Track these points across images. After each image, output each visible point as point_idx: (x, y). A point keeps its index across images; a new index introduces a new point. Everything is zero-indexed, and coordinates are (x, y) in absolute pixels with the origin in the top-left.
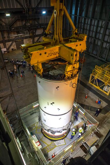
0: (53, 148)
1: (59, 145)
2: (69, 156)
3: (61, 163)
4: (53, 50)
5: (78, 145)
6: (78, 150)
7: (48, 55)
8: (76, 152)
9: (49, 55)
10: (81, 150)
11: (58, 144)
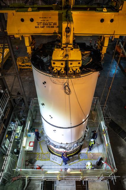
0: (45, 159)
1: (54, 161)
2: (56, 181)
3: (42, 181)
4: (46, 18)
5: (76, 177)
6: (70, 183)
7: (37, 25)
8: (67, 184)
9: (40, 26)
10: (75, 186)
11: (54, 159)
